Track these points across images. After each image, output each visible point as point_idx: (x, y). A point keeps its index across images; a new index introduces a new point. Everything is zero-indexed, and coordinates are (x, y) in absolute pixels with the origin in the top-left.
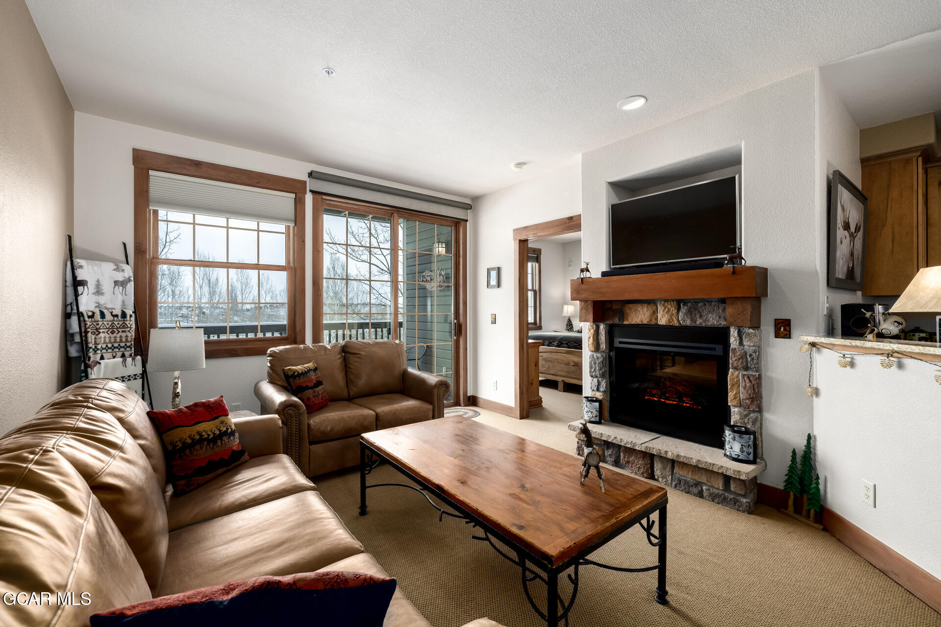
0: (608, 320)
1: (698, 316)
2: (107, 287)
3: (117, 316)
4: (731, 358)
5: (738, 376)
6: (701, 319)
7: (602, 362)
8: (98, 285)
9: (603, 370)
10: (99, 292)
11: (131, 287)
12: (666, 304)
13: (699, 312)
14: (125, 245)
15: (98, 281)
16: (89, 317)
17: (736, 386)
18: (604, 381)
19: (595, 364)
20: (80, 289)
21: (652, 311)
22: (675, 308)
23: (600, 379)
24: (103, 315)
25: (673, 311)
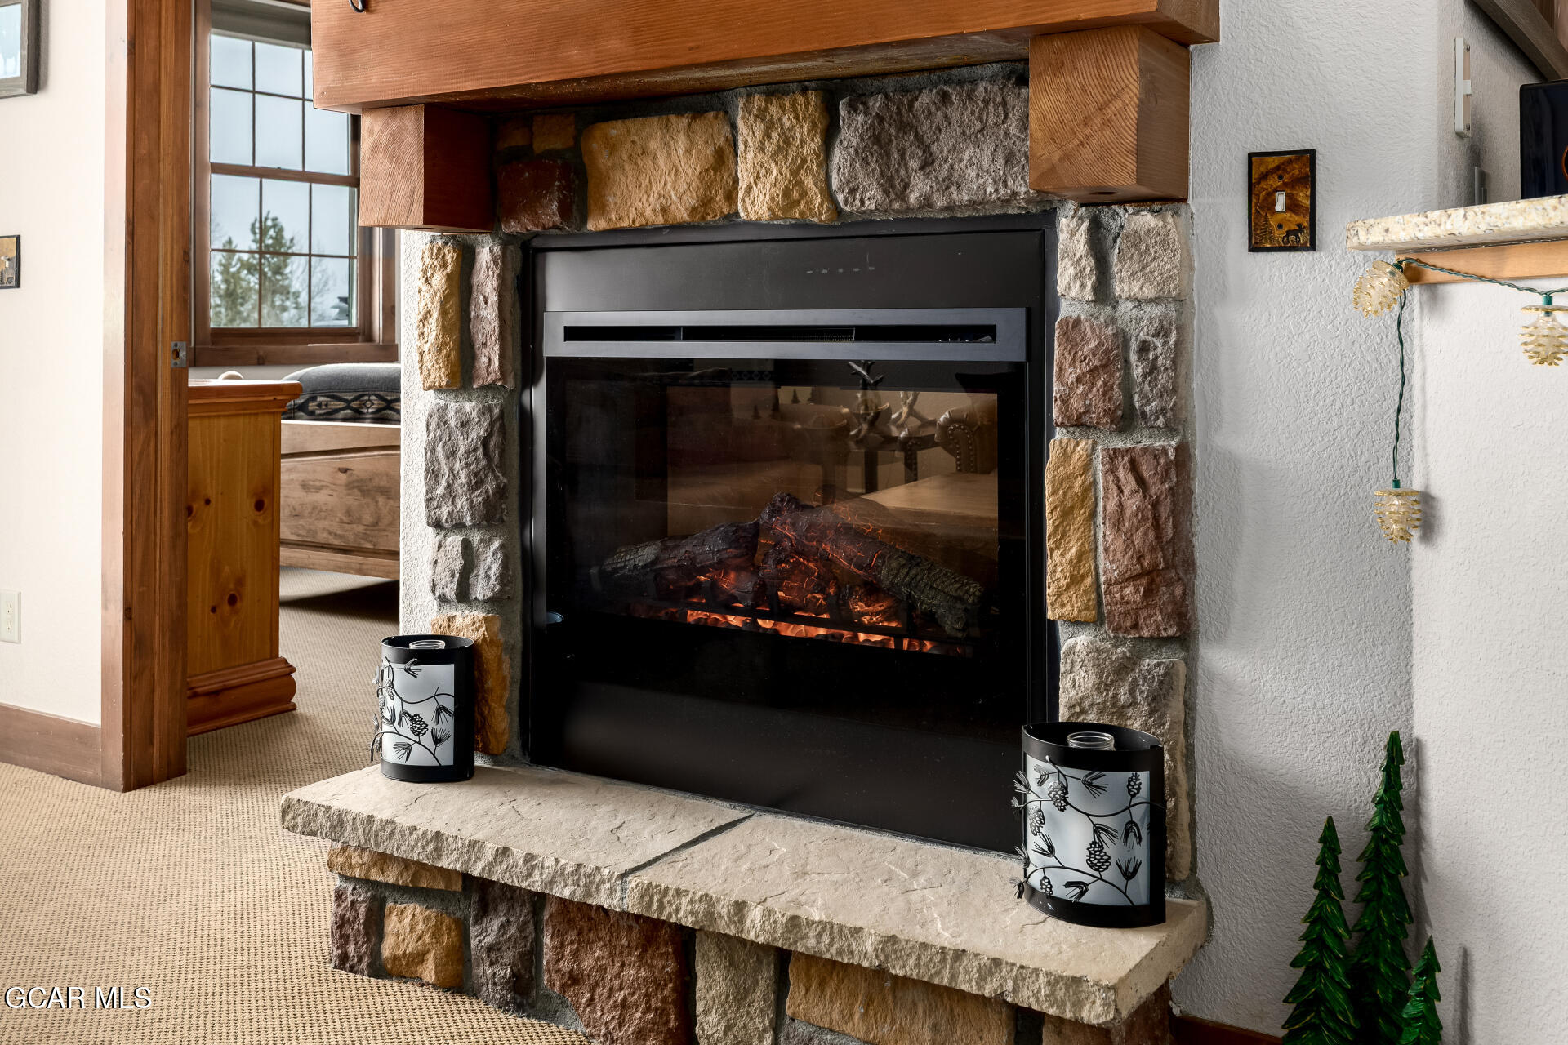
0: (511, 213)
1: (914, 164)
4: (1061, 370)
5: (1088, 465)
6: (927, 175)
7: (485, 442)
9: (490, 486)
12: (774, 110)
13: (919, 139)
17: (1080, 515)
18: (496, 544)
19: (451, 455)
21: (709, 152)
22: (814, 125)
23: (476, 538)
25: (802, 142)
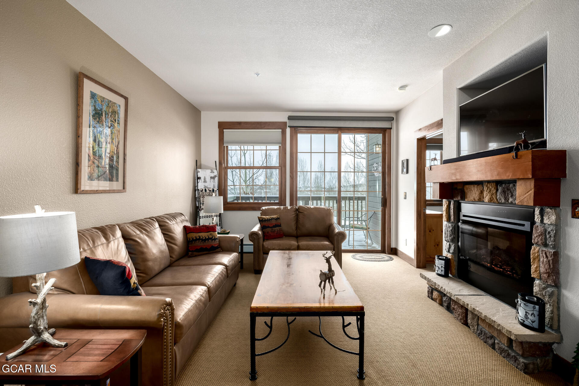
0: (455, 197)
1: (510, 196)
2: (208, 179)
3: (211, 191)
4: (534, 234)
5: (538, 252)
6: (512, 198)
7: (452, 230)
8: (205, 179)
9: (452, 237)
10: (205, 181)
11: (217, 179)
12: (489, 185)
13: (511, 192)
14: (216, 162)
15: (205, 177)
16: (201, 191)
17: (537, 260)
18: (453, 245)
19: (447, 231)
20: (199, 180)
21: (480, 191)
22: (494, 188)
23: (451, 243)
24: (206, 190)
25: (493, 191)
